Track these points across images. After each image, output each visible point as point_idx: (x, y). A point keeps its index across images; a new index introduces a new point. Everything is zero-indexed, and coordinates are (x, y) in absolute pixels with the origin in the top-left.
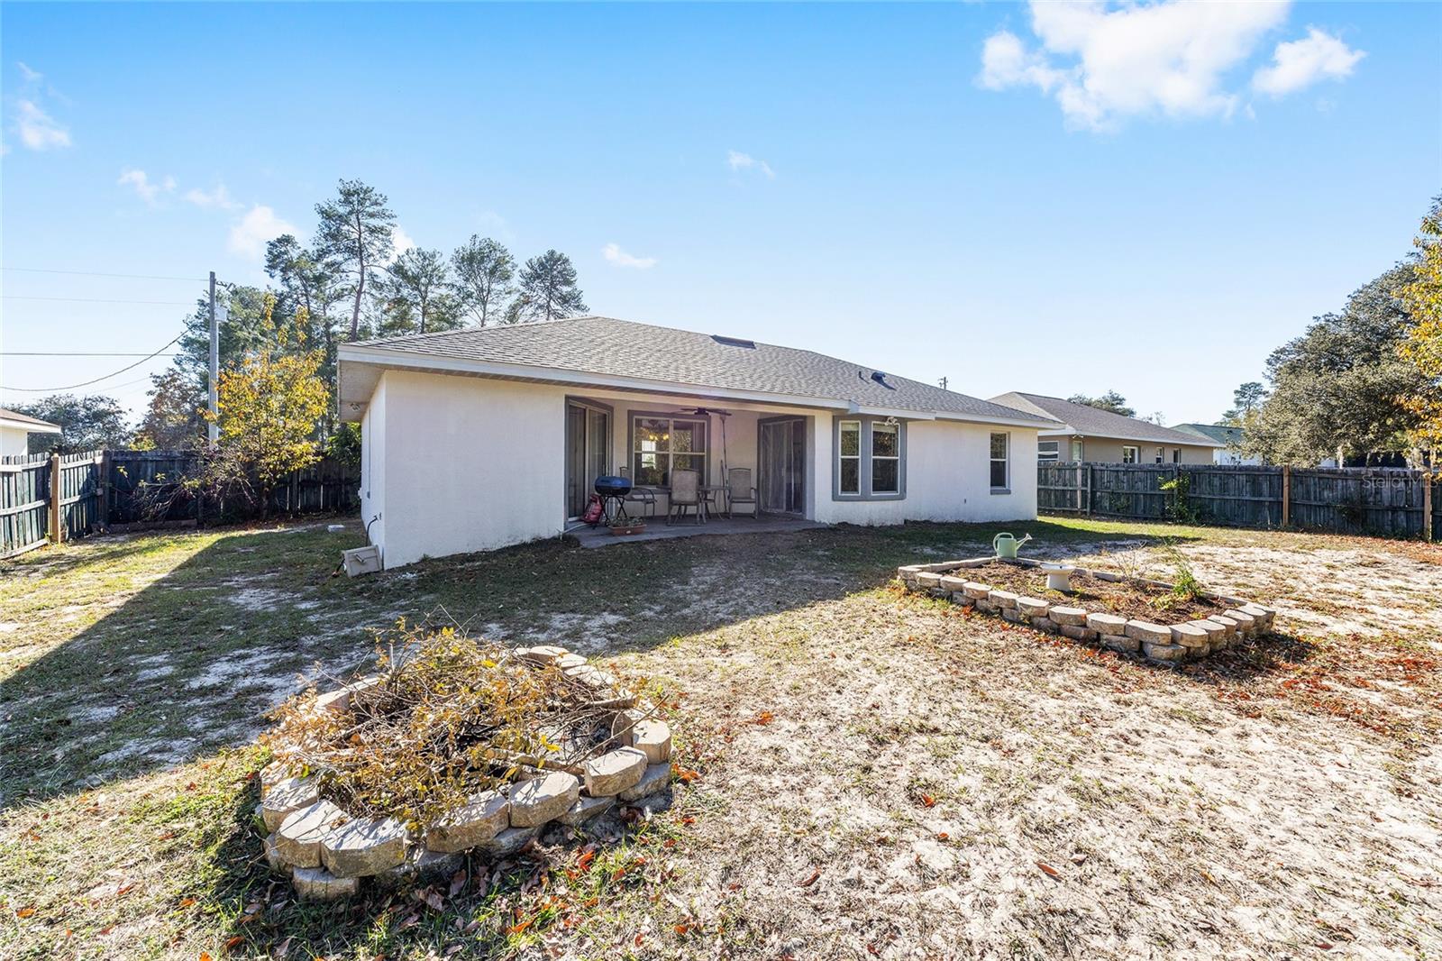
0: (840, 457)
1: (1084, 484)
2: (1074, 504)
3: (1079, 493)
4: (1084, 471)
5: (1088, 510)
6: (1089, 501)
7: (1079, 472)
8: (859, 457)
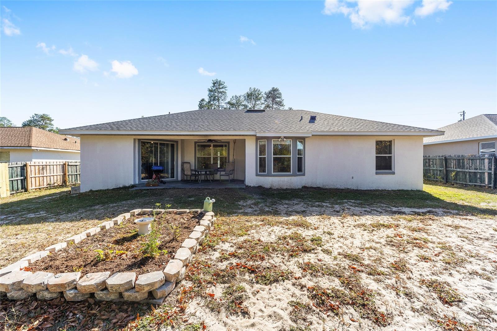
0: (259, 156)
1: (490, 169)
2: (482, 181)
3: (486, 174)
4: (490, 160)
5: (492, 185)
6: (493, 180)
7: (486, 161)
8: (266, 156)
